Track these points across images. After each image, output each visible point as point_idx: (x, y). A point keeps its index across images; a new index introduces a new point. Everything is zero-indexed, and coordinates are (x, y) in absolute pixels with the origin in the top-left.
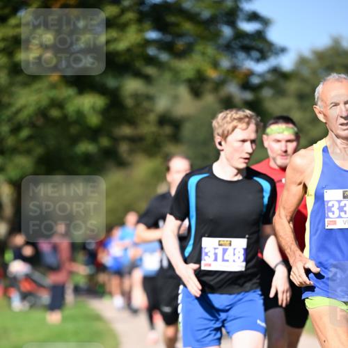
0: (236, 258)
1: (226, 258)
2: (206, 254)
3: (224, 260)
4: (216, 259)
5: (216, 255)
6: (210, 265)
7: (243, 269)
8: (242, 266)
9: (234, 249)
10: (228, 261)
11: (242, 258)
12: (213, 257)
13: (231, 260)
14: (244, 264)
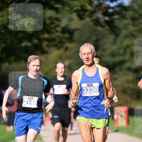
0: (34, 103)
1: (31, 103)
2: (24, 101)
3: (30, 104)
4: (27, 103)
5: (27, 102)
6: (25, 105)
7: (36, 107)
8: (36, 106)
9: (34, 100)
10: (31, 104)
11: (36, 103)
12: (26, 102)
13: (32, 104)
14: (37, 106)
